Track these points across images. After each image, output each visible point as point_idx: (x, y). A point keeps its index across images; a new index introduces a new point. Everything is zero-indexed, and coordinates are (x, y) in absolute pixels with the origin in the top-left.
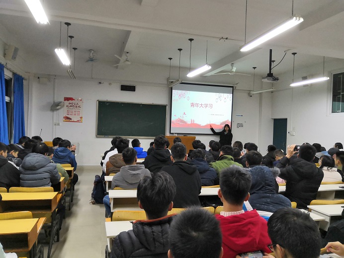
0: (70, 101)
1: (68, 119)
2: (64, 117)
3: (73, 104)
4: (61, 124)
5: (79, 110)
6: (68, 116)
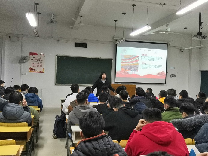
0: (35, 56)
1: (32, 70)
2: (29, 69)
3: (37, 58)
4: (27, 74)
5: (41, 63)
6: (33, 68)
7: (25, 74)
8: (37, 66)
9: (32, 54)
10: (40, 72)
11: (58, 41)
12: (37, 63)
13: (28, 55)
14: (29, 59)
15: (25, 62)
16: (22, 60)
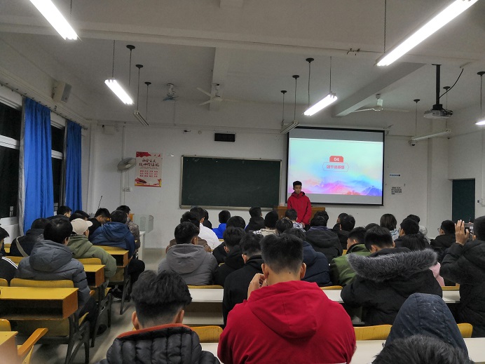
0: (145, 158)
1: (141, 182)
2: (136, 180)
3: (149, 162)
4: (131, 189)
5: (156, 170)
6: (142, 178)
7: (128, 190)
8: (149, 175)
9: (140, 154)
10: (155, 186)
11: (186, 131)
12: (149, 170)
13: (134, 156)
14: (135, 164)
15: (128, 169)
16: (123, 165)
